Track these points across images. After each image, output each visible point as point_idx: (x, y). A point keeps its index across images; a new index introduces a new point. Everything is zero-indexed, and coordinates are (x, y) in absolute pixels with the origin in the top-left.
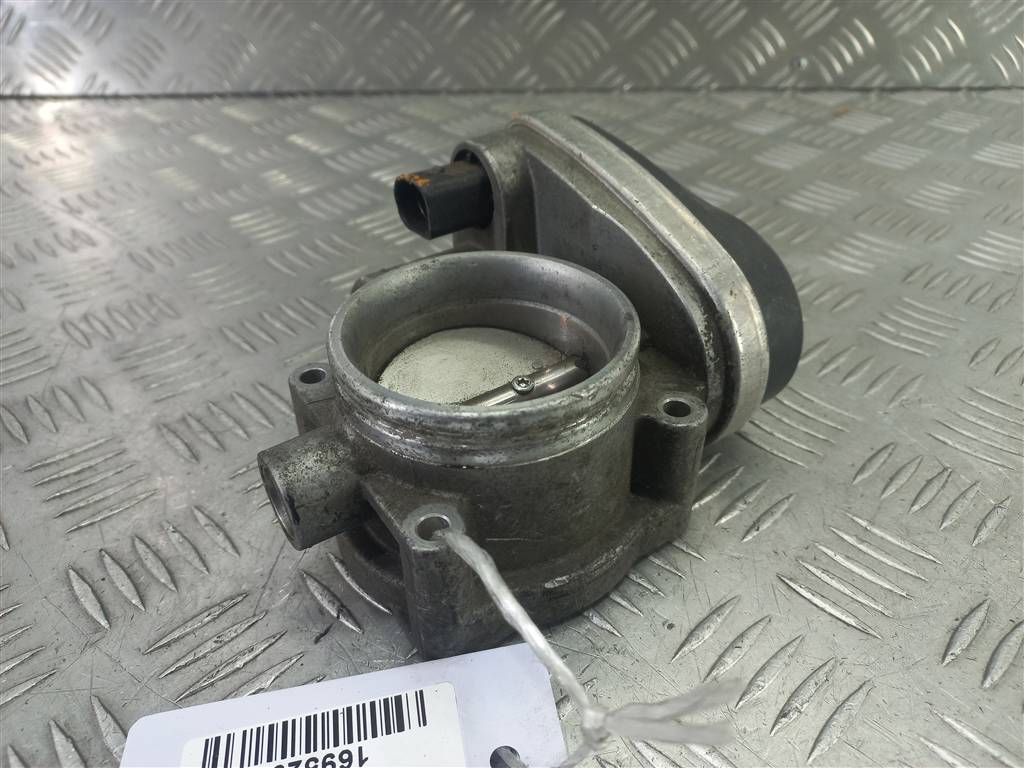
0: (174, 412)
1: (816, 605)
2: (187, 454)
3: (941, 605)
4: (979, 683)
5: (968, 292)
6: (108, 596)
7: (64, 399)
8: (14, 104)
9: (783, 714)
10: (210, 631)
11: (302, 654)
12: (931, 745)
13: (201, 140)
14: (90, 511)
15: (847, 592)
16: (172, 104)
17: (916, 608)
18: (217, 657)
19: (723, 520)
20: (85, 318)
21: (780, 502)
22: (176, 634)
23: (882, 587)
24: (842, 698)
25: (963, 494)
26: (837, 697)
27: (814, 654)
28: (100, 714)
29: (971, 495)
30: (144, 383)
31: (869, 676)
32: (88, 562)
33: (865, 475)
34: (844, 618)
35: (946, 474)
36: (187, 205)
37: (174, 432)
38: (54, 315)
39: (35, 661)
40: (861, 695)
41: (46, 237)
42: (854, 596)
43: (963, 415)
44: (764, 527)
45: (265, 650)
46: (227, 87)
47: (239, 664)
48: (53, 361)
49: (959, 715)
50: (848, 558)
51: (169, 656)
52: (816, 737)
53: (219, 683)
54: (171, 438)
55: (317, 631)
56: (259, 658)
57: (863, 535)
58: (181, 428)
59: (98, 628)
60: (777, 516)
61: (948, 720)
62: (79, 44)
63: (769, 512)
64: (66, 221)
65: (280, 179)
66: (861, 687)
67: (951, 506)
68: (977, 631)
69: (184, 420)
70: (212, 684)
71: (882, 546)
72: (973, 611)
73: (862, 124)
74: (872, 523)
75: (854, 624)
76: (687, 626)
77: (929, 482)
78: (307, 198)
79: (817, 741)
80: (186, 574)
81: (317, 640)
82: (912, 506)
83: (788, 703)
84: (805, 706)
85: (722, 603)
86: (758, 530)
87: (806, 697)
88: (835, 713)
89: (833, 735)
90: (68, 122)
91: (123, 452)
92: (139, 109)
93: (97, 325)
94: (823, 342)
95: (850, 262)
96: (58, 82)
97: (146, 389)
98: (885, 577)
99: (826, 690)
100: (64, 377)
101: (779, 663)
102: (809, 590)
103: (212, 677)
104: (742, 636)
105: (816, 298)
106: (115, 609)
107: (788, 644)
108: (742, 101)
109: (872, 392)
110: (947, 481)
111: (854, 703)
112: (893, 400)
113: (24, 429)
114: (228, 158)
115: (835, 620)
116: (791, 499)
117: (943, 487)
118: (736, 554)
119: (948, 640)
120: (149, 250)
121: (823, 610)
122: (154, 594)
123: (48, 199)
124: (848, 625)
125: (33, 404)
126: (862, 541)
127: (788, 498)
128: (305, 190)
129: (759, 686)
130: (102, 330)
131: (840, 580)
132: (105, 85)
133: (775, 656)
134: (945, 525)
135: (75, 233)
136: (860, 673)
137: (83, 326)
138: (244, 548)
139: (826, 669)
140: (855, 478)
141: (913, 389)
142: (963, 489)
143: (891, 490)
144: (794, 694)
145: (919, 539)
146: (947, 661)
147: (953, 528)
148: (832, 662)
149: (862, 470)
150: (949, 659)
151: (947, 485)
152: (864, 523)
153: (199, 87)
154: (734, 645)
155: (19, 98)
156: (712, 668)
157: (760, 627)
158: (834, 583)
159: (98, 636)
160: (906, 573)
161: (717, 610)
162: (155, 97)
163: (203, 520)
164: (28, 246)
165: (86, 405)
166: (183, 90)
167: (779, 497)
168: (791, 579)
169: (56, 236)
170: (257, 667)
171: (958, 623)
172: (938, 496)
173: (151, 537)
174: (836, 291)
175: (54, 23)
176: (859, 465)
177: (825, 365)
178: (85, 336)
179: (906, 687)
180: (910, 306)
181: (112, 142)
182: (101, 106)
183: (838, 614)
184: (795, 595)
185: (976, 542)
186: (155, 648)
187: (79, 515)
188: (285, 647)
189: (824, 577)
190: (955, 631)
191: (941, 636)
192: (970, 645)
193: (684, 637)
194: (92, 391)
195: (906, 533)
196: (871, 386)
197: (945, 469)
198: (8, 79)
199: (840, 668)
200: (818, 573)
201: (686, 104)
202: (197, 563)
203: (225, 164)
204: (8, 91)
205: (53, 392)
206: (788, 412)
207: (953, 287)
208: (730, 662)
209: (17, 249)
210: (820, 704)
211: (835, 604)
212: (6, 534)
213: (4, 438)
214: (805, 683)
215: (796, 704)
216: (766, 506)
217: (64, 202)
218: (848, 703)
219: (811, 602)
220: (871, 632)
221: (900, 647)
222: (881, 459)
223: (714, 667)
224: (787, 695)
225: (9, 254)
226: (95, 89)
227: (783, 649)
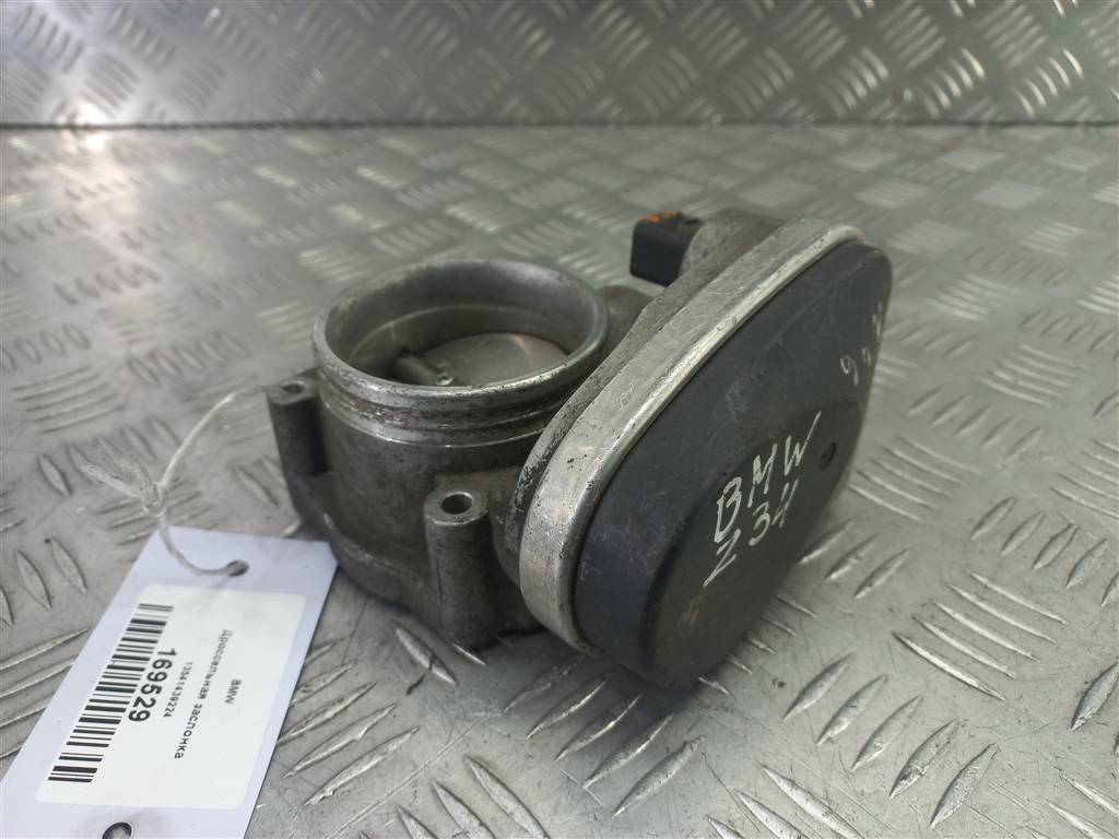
0: (249, 454)
1: (935, 665)
2: (265, 499)
3: (1069, 667)
4: (1111, 749)
5: (1090, 341)
7: (134, 440)
8: (67, 135)
9: (903, 776)
11: (395, 706)
12: (1061, 811)
13: (264, 172)
15: (968, 651)
16: (232, 134)
17: (1042, 670)
18: (306, 707)
19: (834, 576)
20: (152, 356)
21: (894, 558)
23: (1005, 648)
24: (965, 761)
25: (1090, 553)
26: (960, 759)
27: (934, 716)
29: (1099, 553)
30: (217, 424)
31: (993, 740)
33: (985, 530)
34: (964, 678)
35: (1072, 530)
36: (254, 241)
37: (251, 476)
38: (119, 353)
40: (985, 759)
41: (107, 271)
42: (976, 657)
43: (1089, 469)
44: (878, 583)
45: (356, 700)
46: (289, 114)
47: (329, 714)
48: (119, 401)
49: (1091, 781)
50: (968, 616)
52: (938, 800)
53: (309, 734)
54: (246, 481)
55: (408, 682)
56: (349, 709)
57: (984, 592)
58: (257, 471)
60: (891, 572)
61: (1078, 785)
62: (138, 70)
63: (883, 568)
64: (127, 256)
65: (350, 214)
66: (985, 750)
67: (1076, 565)
68: (1109, 695)
69: (259, 463)
70: (301, 735)
71: (1004, 604)
72: (1103, 674)
73: (971, 160)
74: (993, 580)
75: (976, 685)
76: (799, 685)
77: (1053, 539)
78: (380, 234)
79: (940, 805)
81: (410, 691)
82: (1036, 562)
83: (908, 765)
84: (926, 768)
85: (835, 661)
86: (871, 586)
87: (926, 760)
88: (958, 776)
89: (957, 797)
90: (125, 151)
91: (197, 495)
92: (199, 140)
93: (164, 364)
94: (936, 391)
95: (963, 306)
96: (114, 111)
97: (221, 431)
98: (1008, 637)
99: (948, 753)
100: (132, 416)
101: (896, 724)
102: (927, 649)
103: (302, 727)
104: (857, 696)
105: (927, 344)
107: (907, 705)
108: (841, 135)
109: (991, 443)
110: (1072, 538)
111: (979, 766)
112: (1011, 452)
114: (294, 191)
115: (953, 680)
116: (906, 554)
117: (1068, 544)
118: (849, 611)
119: (1077, 704)
120: (215, 286)
121: (943, 670)
123: (106, 232)
124: (970, 686)
125: (102, 443)
126: (982, 599)
127: (902, 553)
128: (377, 225)
129: (876, 747)
130: (170, 369)
131: (960, 639)
132: (162, 114)
133: (893, 716)
134: (1071, 583)
135: (137, 268)
136: (984, 736)
137: (150, 364)
139: (947, 730)
140: (973, 533)
141: (1034, 441)
142: (1090, 547)
143: (1012, 546)
144: (914, 757)
145: (1044, 598)
146: (1076, 726)
147: (1080, 587)
148: (953, 724)
149: (980, 525)
150: (1078, 723)
151: (1073, 543)
152: (984, 580)
153: (261, 115)
154: (849, 704)
155: (72, 127)
156: (826, 728)
157: (876, 686)
158: (954, 643)
160: (1031, 634)
161: (830, 669)
162: (214, 126)
164: (90, 281)
165: (156, 446)
166: (244, 118)
167: (891, 552)
168: (908, 638)
169: (118, 271)
170: (348, 718)
171: (1087, 686)
172: (1063, 554)
174: (949, 337)
175: (113, 50)
176: (977, 519)
177: (938, 415)
178: (153, 375)
179: (1034, 752)
180: (1027, 354)
181: (170, 173)
182: (158, 136)
183: (957, 674)
184: (912, 654)
185: (1105, 602)
188: (375, 698)
189: (943, 635)
190: (1085, 695)
191: (1069, 699)
192: (1101, 709)
193: (795, 696)
194: (162, 432)
195: (1030, 592)
196: (989, 437)
197: (1070, 526)
198: (61, 108)
199: (962, 730)
200: (936, 631)
201: (783, 139)
203: (291, 197)
204: (62, 120)
205: (122, 433)
206: (901, 463)
207: (1075, 333)
208: (845, 724)
209: (80, 284)
210: (942, 767)
211: (955, 664)
212: (83, 576)
213: (74, 479)
214: (925, 744)
215: (916, 766)
216: (878, 562)
217: (125, 236)
218: (971, 767)
219: (928, 661)
220: (995, 694)
221: (1026, 710)
222: (1000, 514)
223: (828, 727)
224: (907, 757)
225: (71, 289)
226: (153, 119)
227: (901, 709)
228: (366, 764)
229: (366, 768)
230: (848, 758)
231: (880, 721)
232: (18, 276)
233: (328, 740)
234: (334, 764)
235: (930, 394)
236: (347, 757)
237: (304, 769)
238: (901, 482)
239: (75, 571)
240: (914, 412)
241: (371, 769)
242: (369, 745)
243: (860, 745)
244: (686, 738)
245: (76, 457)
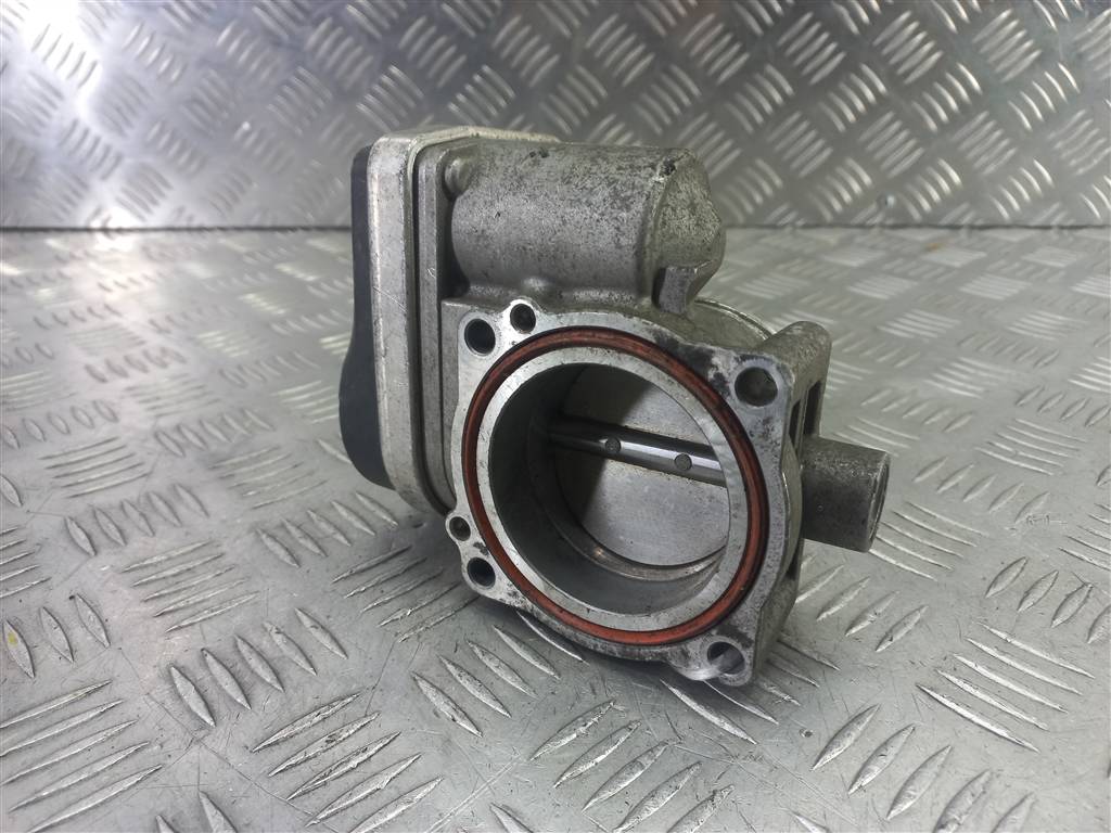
0: (274, 516)
1: (962, 716)
2: (288, 559)
3: (1099, 719)
5: (1085, 415)
6: (212, 695)
7: (160, 504)
8: (100, 236)
9: (941, 825)
10: (319, 731)
11: (419, 755)
13: (287, 269)
14: (190, 611)
15: (994, 703)
16: (256, 236)
17: (1072, 722)
18: (329, 758)
19: (854, 631)
20: (178, 429)
21: (910, 614)
22: (284, 734)
23: (1031, 700)
24: (1003, 811)
25: (1107, 609)
26: (998, 809)
27: (966, 767)
28: (209, 810)
30: (242, 490)
31: (1030, 790)
32: (189, 660)
33: (999, 588)
34: (994, 729)
35: (1087, 589)
36: (277, 328)
37: (273, 537)
38: (147, 426)
39: (139, 756)
40: (1024, 808)
41: (136, 353)
42: (1003, 708)
43: (1096, 532)
44: (897, 637)
45: (379, 750)
46: (311, 219)
47: (352, 764)
48: (146, 469)
50: (989, 669)
51: (277, 754)
53: (333, 783)
54: (269, 543)
56: (373, 758)
57: (1004, 647)
58: (280, 534)
59: (203, 725)
60: (910, 627)
62: (171, 180)
63: (901, 623)
64: (154, 340)
67: (1096, 620)
69: (283, 526)
70: (326, 784)
71: (1025, 657)
73: (955, 257)
74: (1012, 635)
75: (1005, 735)
76: (826, 734)
77: (1069, 597)
80: (292, 675)
82: (1054, 619)
83: (944, 814)
84: (964, 817)
85: (860, 712)
86: (891, 640)
87: (963, 809)
90: (154, 250)
91: (221, 555)
92: (224, 241)
93: (190, 436)
94: (941, 460)
95: (959, 384)
96: (146, 215)
97: (243, 495)
98: (1034, 690)
99: (985, 803)
100: (158, 483)
101: (929, 773)
102: (953, 700)
103: (325, 776)
104: (885, 744)
105: (926, 420)
106: (220, 707)
107: (937, 754)
108: (831, 237)
109: (995, 508)
110: (1088, 596)
111: (1017, 816)
112: (1018, 516)
113: (121, 531)
114: (315, 285)
115: (983, 730)
116: (923, 610)
117: (1085, 601)
118: (870, 664)
120: (239, 366)
121: (971, 720)
122: (259, 694)
123: (136, 320)
124: (1001, 737)
125: (128, 508)
126: (1004, 653)
127: (919, 610)
129: (910, 796)
130: (196, 441)
131: (984, 691)
132: (191, 218)
133: (924, 765)
134: (1092, 639)
135: (164, 351)
136: (1020, 787)
137: (176, 437)
138: (352, 651)
139: (982, 780)
140: (988, 591)
141: (1039, 506)
142: (1107, 604)
143: (1028, 603)
144: (950, 806)
145: (1065, 652)
147: (1101, 642)
148: (987, 774)
149: (994, 583)
151: (1089, 600)
152: (1003, 636)
153: (284, 220)
154: (880, 751)
155: (105, 230)
156: (858, 776)
157: (905, 735)
158: (978, 694)
159: (203, 733)
160: (1056, 686)
161: (857, 718)
162: (239, 229)
163: (307, 622)
164: (119, 362)
165: (182, 510)
166: (268, 223)
167: (908, 608)
168: (932, 689)
169: (146, 354)
170: (373, 767)
172: (1080, 611)
173: (254, 638)
174: (947, 412)
175: (149, 160)
176: (991, 578)
177: (943, 483)
178: (178, 445)
179: (1072, 802)
180: (1025, 427)
181: (198, 270)
182: (186, 237)
183: (986, 725)
184: (938, 705)
186: (262, 746)
187: (178, 616)
188: (400, 747)
189: (967, 687)
193: (823, 745)
194: (187, 497)
195: (1051, 647)
196: (993, 504)
197: (1085, 584)
198: (97, 212)
199: (996, 780)
200: (960, 683)
202: (303, 663)
203: (312, 290)
204: (96, 224)
205: (148, 497)
206: (910, 525)
207: (1068, 410)
208: (876, 770)
209: (109, 364)
210: (980, 816)
211: (982, 714)
212: (106, 631)
213: (99, 539)
214: (960, 793)
215: (953, 815)
216: (897, 617)
217: (152, 322)
218: (1010, 817)
219: (956, 711)
220: (1027, 744)
221: (1061, 761)
222: (1013, 573)
224: (942, 806)
225: (101, 369)
226: (183, 223)
227: (931, 758)
228: (391, 812)
229: (390, 816)
230: (883, 805)
231: (912, 770)
232: (51, 357)
233: (350, 791)
234: (359, 812)
235: (935, 463)
236: (371, 804)
237: (327, 818)
238: (913, 544)
239: (99, 626)
240: (919, 479)
241: (397, 816)
242: (393, 793)
243: (893, 794)
244: (714, 788)
245: (103, 519)
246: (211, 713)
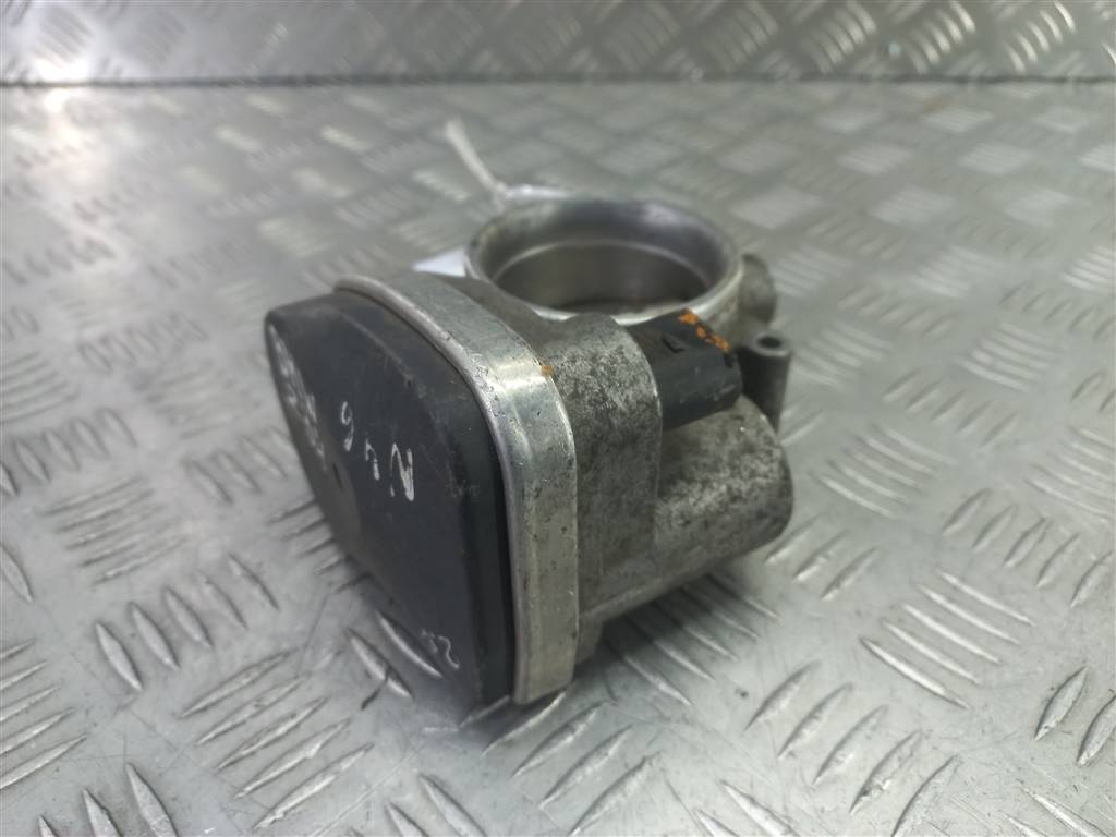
0: (203, 447)
1: (900, 672)
2: (219, 496)
3: (1036, 673)
4: (1074, 760)
5: (1071, 318)
6: (139, 655)
7: (85, 433)
8: (18, 93)
9: (864, 792)
10: (248, 695)
11: (348, 722)
12: (1021, 827)
14: (114, 560)
15: (935, 657)
16: (194, 94)
17: (1008, 676)
18: (258, 723)
19: (802, 577)
20: (105, 340)
21: (863, 556)
22: (213, 698)
23: (972, 654)
24: (926, 774)
25: (1061, 550)
26: (922, 773)
27: (898, 726)
28: (136, 784)
29: (1071, 549)
30: (170, 415)
31: (956, 751)
32: (115, 616)
33: (957, 527)
34: (930, 686)
35: (1044, 525)
36: (213, 211)
37: (204, 471)
38: (69, 337)
39: (64, 727)
40: (947, 772)
41: (58, 246)
42: (942, 663)
43: (1065, 459)
44: (847, 583)
45: (308, 715)
46: (253, 72)
47: (281, 731)
48: (70, 390)
49: (1052, 793)
50: (937, 620)
51: (205, 721)
52: (898, 816)
53: (260, 752)
54: (201, 479)
55: (363, 695)
56: (303, 726)
57: (953, 595)
58: (211, 467)
59: (129, 690)
60: (861, 570)
61: (1040, 799)
63: (851, 568)
64: (80, 230)
65: (312, 181)
66: (947, 764)
67: (1048, 563)
68: (1074, 702)
69: (214, 458)
70: (253, 753)
71: (973, 606)
72: (1069, 679)
73: (958, 120)
74: (963, 579)
75: (941, 693)
76: (761, 693)
77: (1025, 535)
78: (343, 203)
79: (900, 822)
80: (221, 631)
81: (365, 705)
82: (1007, 560)
83: (869, 780)
84: (888, 783)
85: (799, 669)
86: (839, 587)
87: (888, 774)
88: (919, 791)
89: (917, 815)
91: (148, 494)
92: (159, 99)
94: (912, 374)
95: (943, 282)
97: (172, 422)
98: (975, 641)
99: (910, 767)
100: (83, 408)
101: (860, 736)
102: (894, 654)
103: (253, 745)
104: (820, 707)
105: (904, 323)
106: (148, 669)
107: (871, 715)
109: (965, 431)
110: (1044, 533)
111: (938, 780)
112: (987, 440)
113: (43, 466)
115: (919, 688)
116: (876, 552)
117: (1041, 540)
118: (815, 614)
119: (1042, 711)
120: (173, 263)
121: (907, 678)
122: (187, 653)
123: (60, 203)
124: (935, 694)
125: (52, 440)
126: (952, 602)
127: (871, 552)
128: (341, 192)
129: (838, 762)
130: (123, 355)
131: (929, 644)
132: (118, 71)
133: (856, 729)
134: (1041, 582)
135: (90, 243)
136: (948, 748)
137: (102, 350)
138: (282, 603)
139: (911, 742)
140: (945, 528)
141: (1009, 430)
142: (1062, 542)
143: (985, 543)
144: (876, 771)
145: (1013, 598)
146: (1040, 735)
147: (1051, 587)
148: (917, 735)
149: (953, 520)
150: (1042, 732)
151: (1046, 539)
152: (953, 580)
153: (221, 72)
154: (812, 716)
155: (23, 85)
157: (841, 696)
158: (921, 648)
159: (131, 698)
160: (998, 637)
161: (794, 678)
162: (173, 84)
163: (237, 571)
165: (108, 440)
166: (204, 75)
167: (861, 550)
168: (877, 643)
169: (70, 247)
170: (301, 735)
171: (1053, 693)
172: (1035, 552)
173: (185, 589)
174: (926, 315)
176: (950, 512)
177: (914, 400)
178: (105, 361)
179: (996, 763)
180: (1007, 333)
181: (128, 137)
182: (115, 94)
183: (924, 682)
184: (877, 660)
185: (1075, 602)
186: (192, 711)
187: (104, 564)
188: (329, 713)
189: (910, 640)
190: (1050, 702)
191: (1034, 706)
192: (1066, 717)
193: (757, 706)
194: (114, 424)
195: (999, 593)
196: (965, 423)
197: (1043, 520)
198: (12, 64)
199: (925, 742)
200: (903, 635)
201: (766, 96)
202: (232, 619)
203: (252, 163)
204: (12, 77)
205: (72, 427)
206: (873, 453)
207: (1056, 310)
208: (808, 734)
209: (30, 262)
210: (903, 781)
211: (921, 671)
212: (28, 584)
213: (20, 476)
214: (888, 757)
215: (877, 781)
216: (847, 560)
217: (78, 206)
218: (933, 781)
219: (894, 668)
220: (959, 701)
221: (991, 719)
222: (976, 506)
223: (790, 740)
224: (869, 771)
225: (20, 266)
226: (108, 76)
227: (865, 720)
228: (318, 783)
229: (317, 788)
230: (810, 772)
231: (843, 733)
233: (280, 759)
234: (284, 785)
235: (905, 379)
236: (298, 777)
237: (256, 789)
238: (875, 476)
239: (20, 578)
240: (890, 397)
241: (324, 789)
242: (322, 764)
243: (822, 759)
244: (646, 754)
245: (24, 452)
246: (138, 675)
